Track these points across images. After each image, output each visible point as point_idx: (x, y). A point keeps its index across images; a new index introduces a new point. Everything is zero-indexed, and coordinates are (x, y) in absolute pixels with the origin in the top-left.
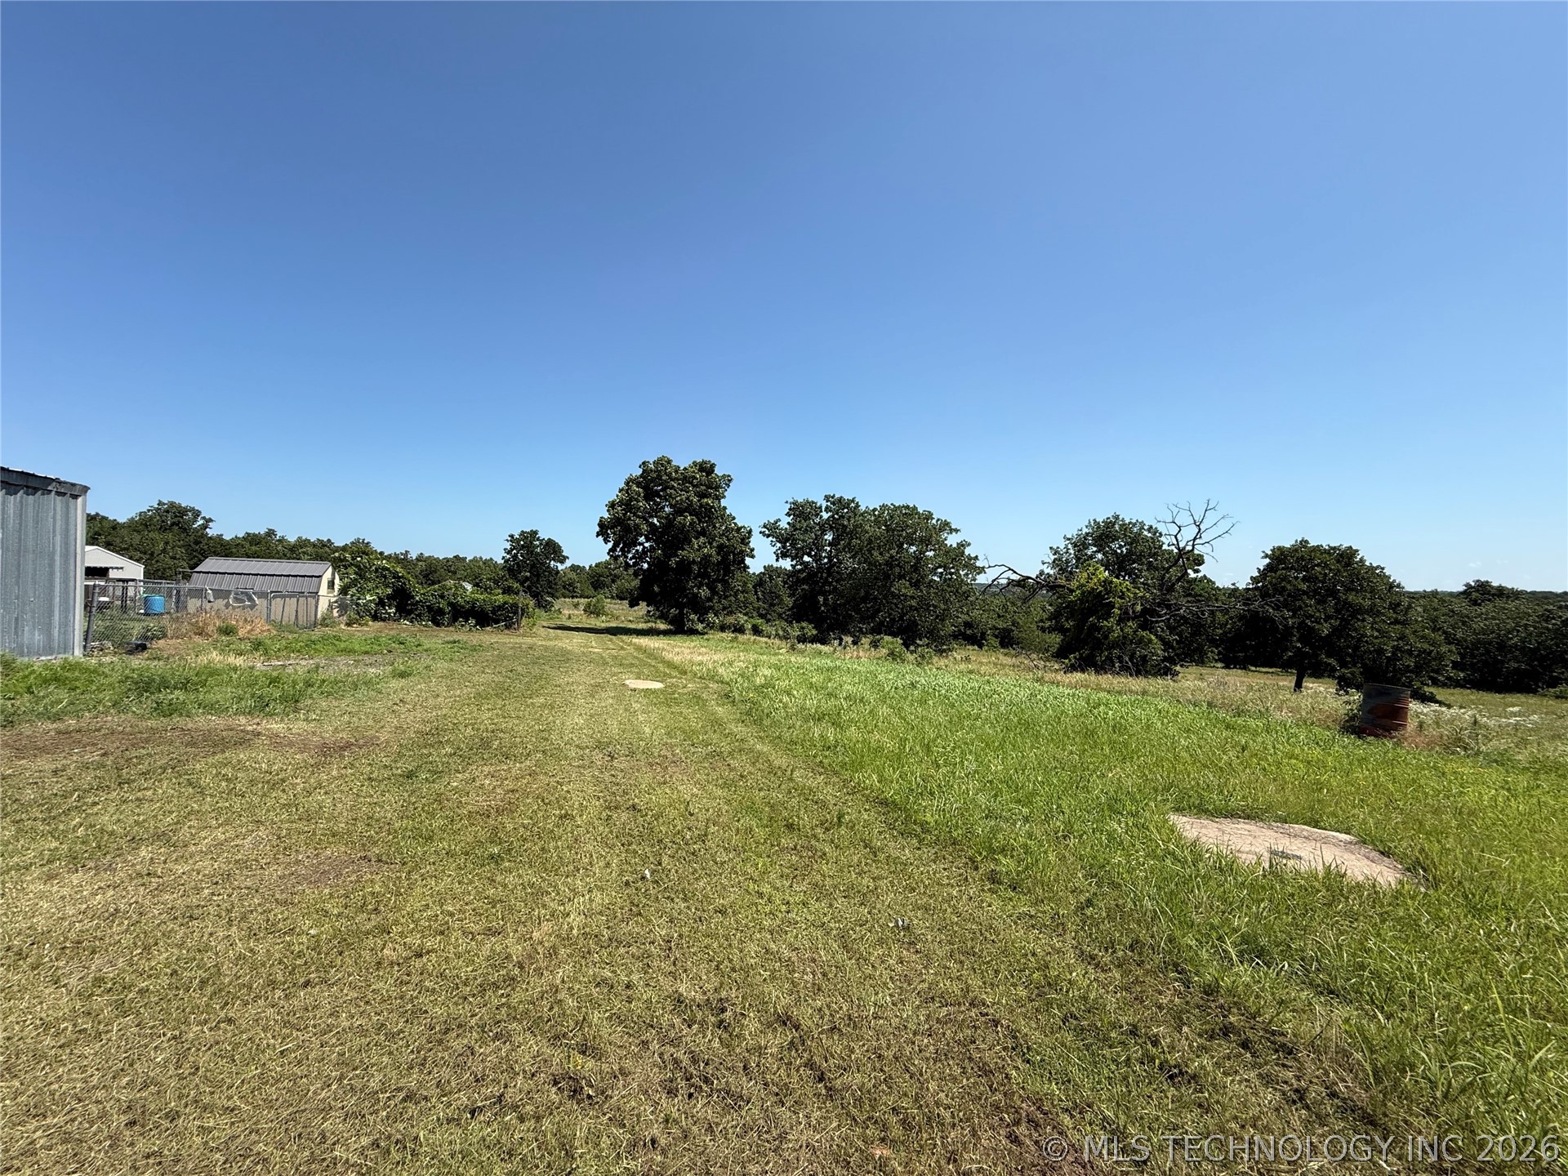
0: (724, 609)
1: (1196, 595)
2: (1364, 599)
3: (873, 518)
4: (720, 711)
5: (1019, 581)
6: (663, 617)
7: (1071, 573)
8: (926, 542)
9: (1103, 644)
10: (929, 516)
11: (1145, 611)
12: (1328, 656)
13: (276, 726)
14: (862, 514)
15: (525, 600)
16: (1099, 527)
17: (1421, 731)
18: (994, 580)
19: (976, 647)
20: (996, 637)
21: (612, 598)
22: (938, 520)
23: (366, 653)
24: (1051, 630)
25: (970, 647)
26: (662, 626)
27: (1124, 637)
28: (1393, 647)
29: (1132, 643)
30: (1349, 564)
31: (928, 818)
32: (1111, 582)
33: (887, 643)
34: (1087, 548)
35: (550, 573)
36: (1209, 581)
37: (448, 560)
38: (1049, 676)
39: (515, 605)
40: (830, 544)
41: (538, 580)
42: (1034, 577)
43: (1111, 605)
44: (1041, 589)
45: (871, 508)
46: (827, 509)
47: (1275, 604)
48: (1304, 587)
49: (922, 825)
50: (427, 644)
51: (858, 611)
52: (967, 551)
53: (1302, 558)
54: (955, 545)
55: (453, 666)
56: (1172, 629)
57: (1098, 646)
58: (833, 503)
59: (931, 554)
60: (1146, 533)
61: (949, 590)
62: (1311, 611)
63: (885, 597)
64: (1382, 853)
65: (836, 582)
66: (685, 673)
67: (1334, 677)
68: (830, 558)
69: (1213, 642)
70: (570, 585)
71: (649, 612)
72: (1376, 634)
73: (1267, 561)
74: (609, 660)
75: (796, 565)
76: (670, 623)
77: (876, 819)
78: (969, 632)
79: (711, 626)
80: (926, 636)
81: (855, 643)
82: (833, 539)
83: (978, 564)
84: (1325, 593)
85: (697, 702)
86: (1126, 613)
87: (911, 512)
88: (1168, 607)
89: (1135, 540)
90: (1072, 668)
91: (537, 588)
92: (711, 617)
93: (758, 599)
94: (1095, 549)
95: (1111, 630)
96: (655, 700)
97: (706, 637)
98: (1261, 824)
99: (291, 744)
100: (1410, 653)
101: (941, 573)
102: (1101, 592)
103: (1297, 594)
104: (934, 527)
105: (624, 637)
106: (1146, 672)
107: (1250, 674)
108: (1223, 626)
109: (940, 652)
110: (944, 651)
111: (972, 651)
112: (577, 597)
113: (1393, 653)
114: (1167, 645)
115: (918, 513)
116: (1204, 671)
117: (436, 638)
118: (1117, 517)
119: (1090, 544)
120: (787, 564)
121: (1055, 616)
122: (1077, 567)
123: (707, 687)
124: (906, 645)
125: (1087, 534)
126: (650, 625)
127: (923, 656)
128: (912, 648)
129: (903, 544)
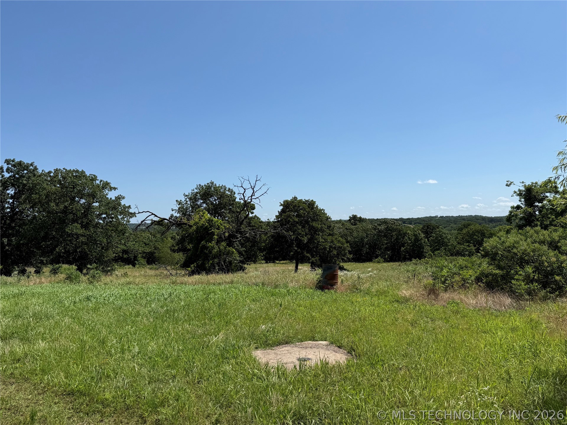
1: (253, 226)
2: (318, 224)
3: (49, 179)
5: (159, 222)
7: (189, 215)
8: (93, 196)
9: (209, 256)
10: (94, 178)
11: (230, 236)
12: (307, 253)
14: (40, 176)
16: (203, 189)
17: (342, 284)
18: (143, 221)
19: (131, 266)
20: (145, 258)
22: (101, 181)
24: (179, 251)
25: (127, 266)
27: (220, 251)
28: (329, 246)
29: (224, 254)
30: (313, 208)
31: (108, 395)
32: (212, 220)
33: (65, 269)
34: (198, 201)
36: (258, 218)
38: (179, 279)
40: (12, 197)
42: (168, 218)
43: (213, 234)
44: (172, 226)
45: (47, 171)
46: (8, 170)
47: (287, 229)
48: (297, 220)
49: (102, 403)
51: (39, 248)
52: (123, 202)
53: (295, 206)
54: (113, 198)
56: (242, 245)
57: (206, 258)
58: (14, 166)
59: (97, 204)
60: (227, 192)
61: (111, 229)
62: (300, 231)
63: (62, 236)
64: (339, 347)
65: (19, 226)
67: (309, 262)
68: (12, 208)
69: (261, 250)
72: (323, 240)
73: (282, 207)
77: (65, 408)
78: (125, 256)
80: (95, 262)
81: (37, 272)
82: (15, 193)
83: (131, 211)
84: (305, 223)
86: (221, 237)
87: (81, 175)
88: (241, 233)
89: (222, 196)
90: (192, 273)
94: (202, 201)
95: (213, 248)
98: (292, 345)
100: (335, 248)
101: (105, 218)
102: (207, 226)
103: (294, 224)
104: (98, 186)
106: (232, 270)
107: (277, 265)
108: (265, 241)
109: (106, 272)
110: (109, 271)
111: (128, 269)
113: (330, 249)
114: (240, 253)
115: (85, 176)
116: (258, 265)
118: (212, 183)
119: (199, 199)
121: (182, 241)
122: (192, 212)
124: (80, 269)
125: (197, 193)
127: (94, 276)
128: (85, 271)
129: (74, 198)
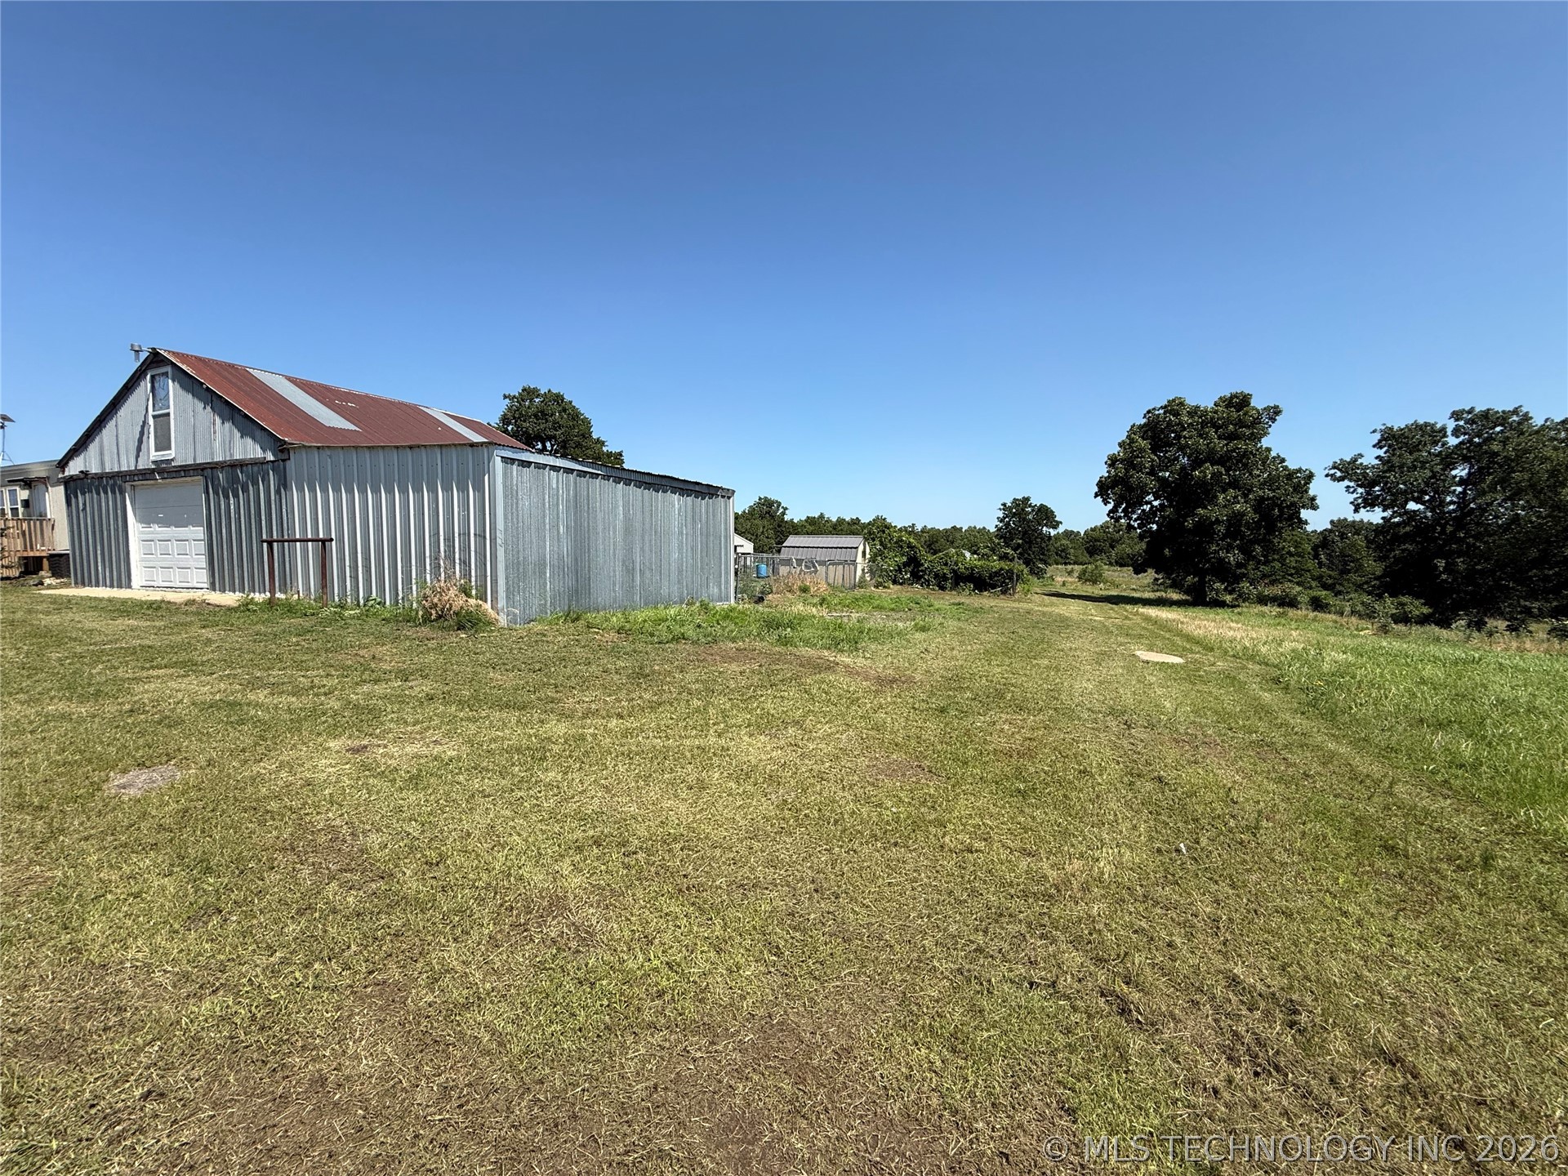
0: (1264, 576)
4: (1267, 697)
6: (1176, 585)
13: (845, 659)
14: (1537, 432)
15: (1019, 566)
21: (1111, 564)
23: (893, 610)
26: (1175, 596)
35: (1042, 539)
37: (946, 531)
39: (1011, 571)
40: (1462, 482)
41: (1030, 547)
45: (1558, 420)
50: (937, 604)
51: (1523, 581)
55: (961, 624)
58: (1471, 421)
65: (1475, 537)
66: (1212, 649)
68: (1462, 503)
70: (1063, 551)
71: (1156, 580)
74: (1114, 630)
75: (1392, 517)
76: (1186, 593)
79: (1244, 598)
81: (1513, 629)
85: (1233, 683)
91: (1029, 555)
92: (1245, 585)
93: (1321, 564)
96: (1174, 675)
97: (1239, 610)
99: (858, 673)
105: (1128, 607)
112: (1070, 564)
117: (945, 600)
120: (1376, 516)
123: (1244, 667)
126: (1158, 594)
